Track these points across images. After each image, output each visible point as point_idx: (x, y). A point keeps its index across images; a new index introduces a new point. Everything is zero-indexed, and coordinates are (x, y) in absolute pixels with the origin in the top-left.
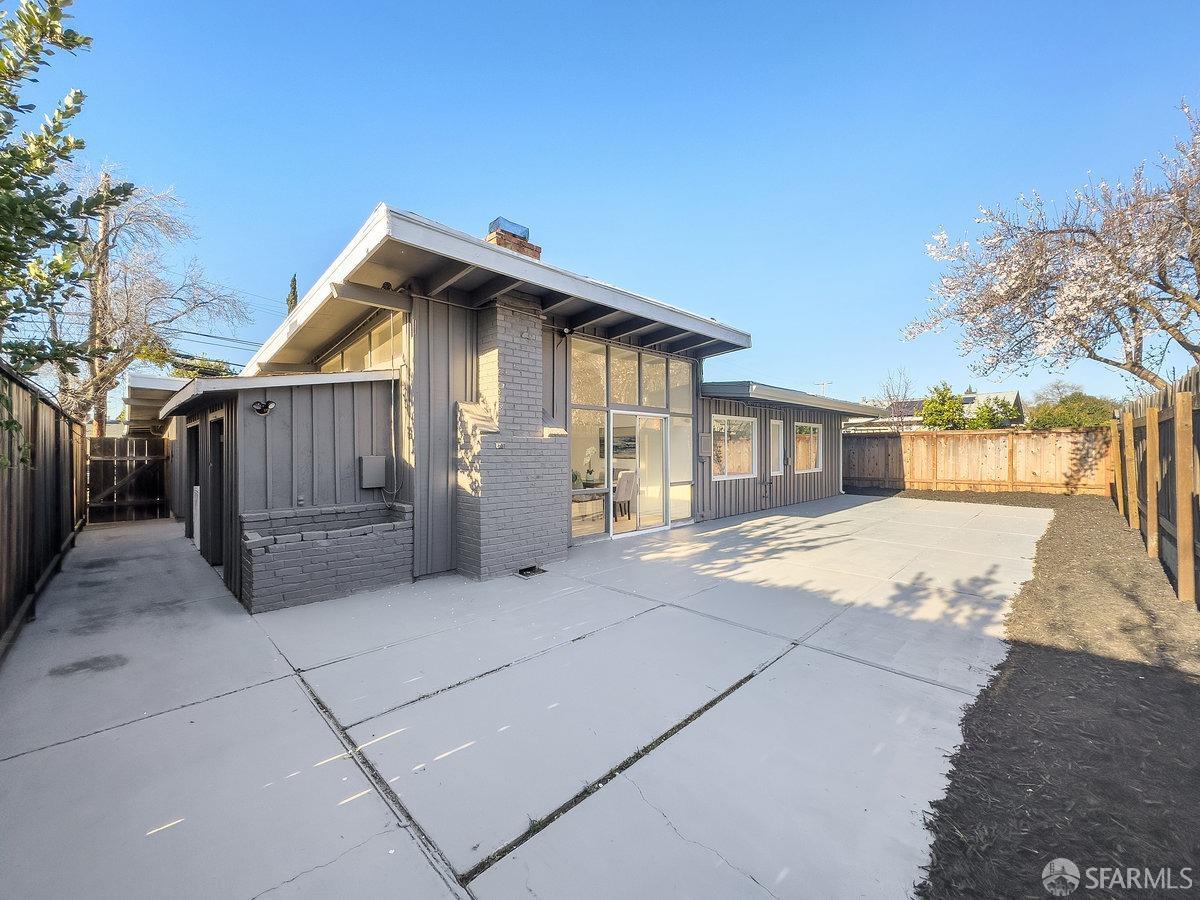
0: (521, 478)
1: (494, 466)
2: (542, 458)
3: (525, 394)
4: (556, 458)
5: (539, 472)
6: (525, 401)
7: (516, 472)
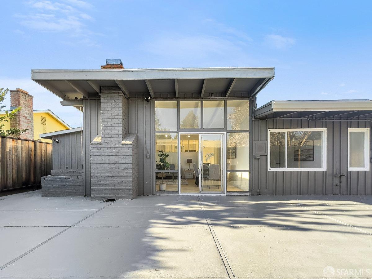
0: (108, 162)
1: (96, 157)
2: (119, 154)
3: (113, 128)
4: (126, 154)
5: (117, 160)
6: (113, 131)
7: (106, 159)
